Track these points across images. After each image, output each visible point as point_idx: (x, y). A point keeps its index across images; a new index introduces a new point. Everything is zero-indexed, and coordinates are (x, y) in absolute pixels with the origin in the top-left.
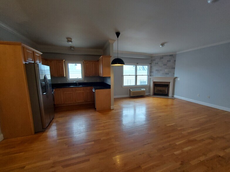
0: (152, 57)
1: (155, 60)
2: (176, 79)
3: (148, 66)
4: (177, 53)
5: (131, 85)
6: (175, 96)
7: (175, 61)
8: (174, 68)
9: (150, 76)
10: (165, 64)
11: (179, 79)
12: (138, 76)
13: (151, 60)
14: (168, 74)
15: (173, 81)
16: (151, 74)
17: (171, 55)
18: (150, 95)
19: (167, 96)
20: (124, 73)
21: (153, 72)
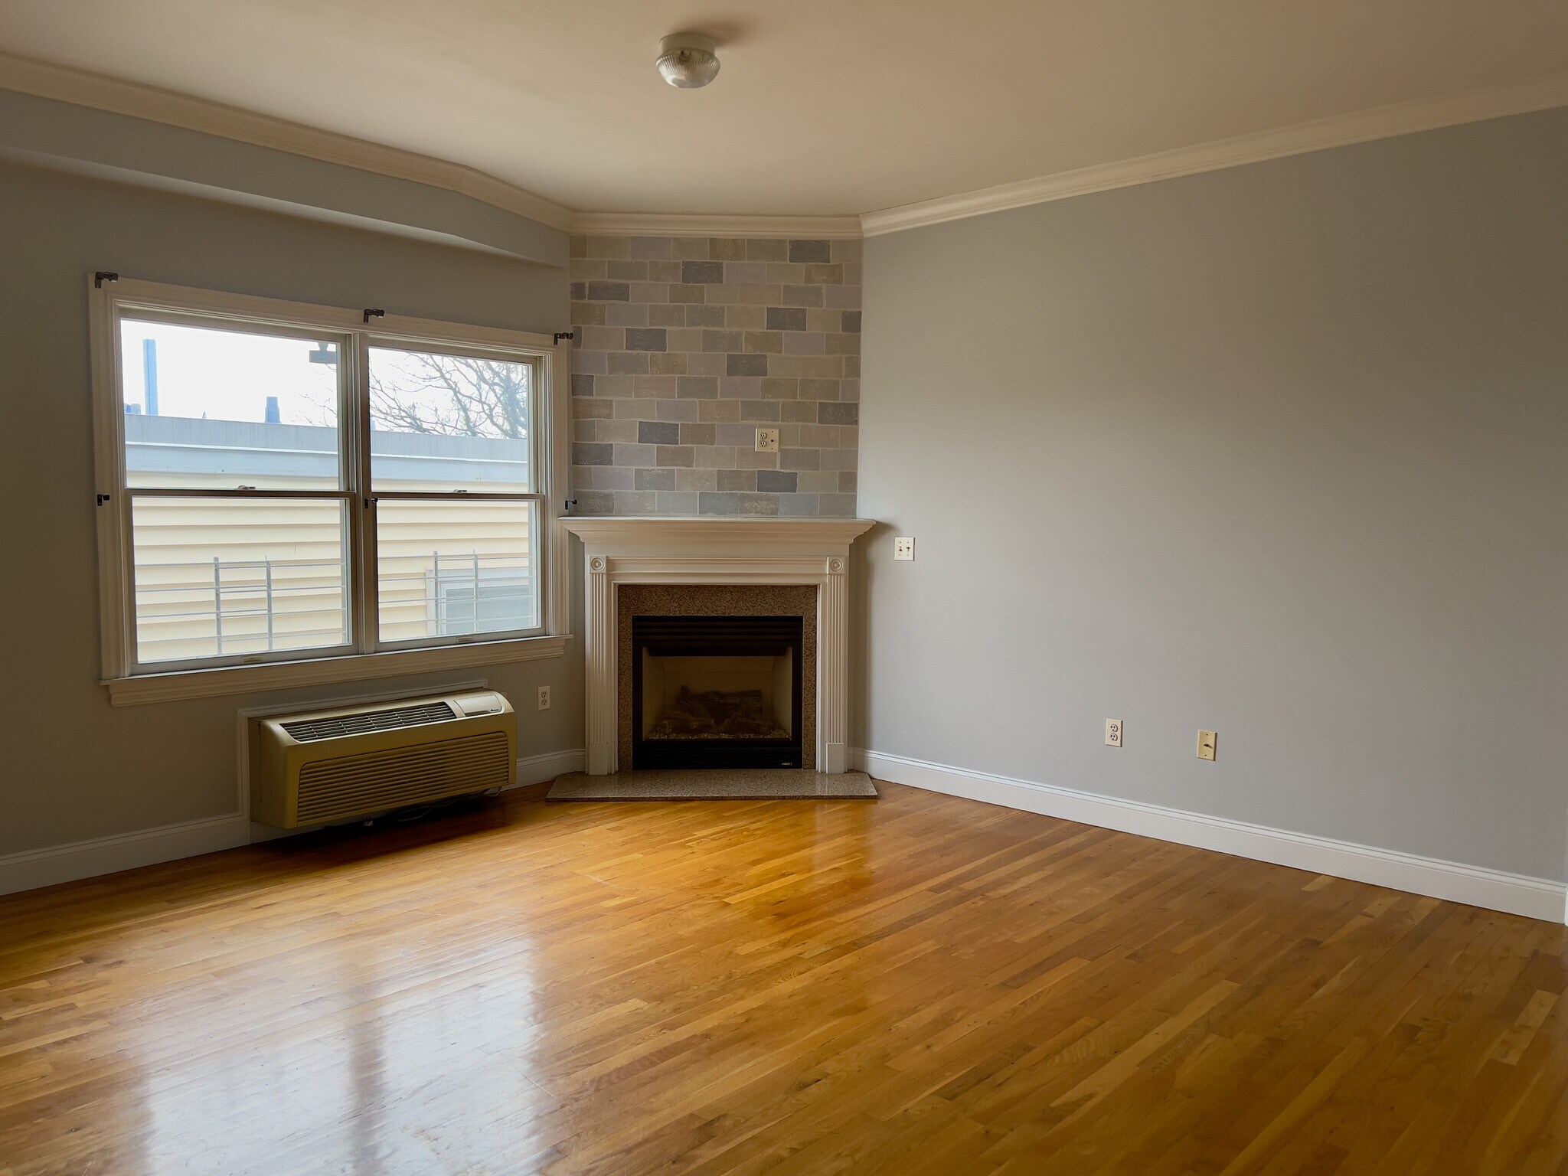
0: (579, 245)
1: (621, 293)
2: (877, 551)
3: (535, 362)
4: (874, 226)
5: (279, 646)
6: (883, 763)
7: (853, 323)
8: (848, 414)
9: (575, 506)
10: (746, 350)
11: (901, 548)
12: (386, 513)
13: (578, 290)
14: (789, 483)
15: (842, 566)
16: (576, 480)
17: (808, 251)
18: (579, 776)
19: (797, 764)
20: (133, 461)
21: (604, 455)
